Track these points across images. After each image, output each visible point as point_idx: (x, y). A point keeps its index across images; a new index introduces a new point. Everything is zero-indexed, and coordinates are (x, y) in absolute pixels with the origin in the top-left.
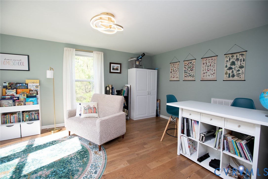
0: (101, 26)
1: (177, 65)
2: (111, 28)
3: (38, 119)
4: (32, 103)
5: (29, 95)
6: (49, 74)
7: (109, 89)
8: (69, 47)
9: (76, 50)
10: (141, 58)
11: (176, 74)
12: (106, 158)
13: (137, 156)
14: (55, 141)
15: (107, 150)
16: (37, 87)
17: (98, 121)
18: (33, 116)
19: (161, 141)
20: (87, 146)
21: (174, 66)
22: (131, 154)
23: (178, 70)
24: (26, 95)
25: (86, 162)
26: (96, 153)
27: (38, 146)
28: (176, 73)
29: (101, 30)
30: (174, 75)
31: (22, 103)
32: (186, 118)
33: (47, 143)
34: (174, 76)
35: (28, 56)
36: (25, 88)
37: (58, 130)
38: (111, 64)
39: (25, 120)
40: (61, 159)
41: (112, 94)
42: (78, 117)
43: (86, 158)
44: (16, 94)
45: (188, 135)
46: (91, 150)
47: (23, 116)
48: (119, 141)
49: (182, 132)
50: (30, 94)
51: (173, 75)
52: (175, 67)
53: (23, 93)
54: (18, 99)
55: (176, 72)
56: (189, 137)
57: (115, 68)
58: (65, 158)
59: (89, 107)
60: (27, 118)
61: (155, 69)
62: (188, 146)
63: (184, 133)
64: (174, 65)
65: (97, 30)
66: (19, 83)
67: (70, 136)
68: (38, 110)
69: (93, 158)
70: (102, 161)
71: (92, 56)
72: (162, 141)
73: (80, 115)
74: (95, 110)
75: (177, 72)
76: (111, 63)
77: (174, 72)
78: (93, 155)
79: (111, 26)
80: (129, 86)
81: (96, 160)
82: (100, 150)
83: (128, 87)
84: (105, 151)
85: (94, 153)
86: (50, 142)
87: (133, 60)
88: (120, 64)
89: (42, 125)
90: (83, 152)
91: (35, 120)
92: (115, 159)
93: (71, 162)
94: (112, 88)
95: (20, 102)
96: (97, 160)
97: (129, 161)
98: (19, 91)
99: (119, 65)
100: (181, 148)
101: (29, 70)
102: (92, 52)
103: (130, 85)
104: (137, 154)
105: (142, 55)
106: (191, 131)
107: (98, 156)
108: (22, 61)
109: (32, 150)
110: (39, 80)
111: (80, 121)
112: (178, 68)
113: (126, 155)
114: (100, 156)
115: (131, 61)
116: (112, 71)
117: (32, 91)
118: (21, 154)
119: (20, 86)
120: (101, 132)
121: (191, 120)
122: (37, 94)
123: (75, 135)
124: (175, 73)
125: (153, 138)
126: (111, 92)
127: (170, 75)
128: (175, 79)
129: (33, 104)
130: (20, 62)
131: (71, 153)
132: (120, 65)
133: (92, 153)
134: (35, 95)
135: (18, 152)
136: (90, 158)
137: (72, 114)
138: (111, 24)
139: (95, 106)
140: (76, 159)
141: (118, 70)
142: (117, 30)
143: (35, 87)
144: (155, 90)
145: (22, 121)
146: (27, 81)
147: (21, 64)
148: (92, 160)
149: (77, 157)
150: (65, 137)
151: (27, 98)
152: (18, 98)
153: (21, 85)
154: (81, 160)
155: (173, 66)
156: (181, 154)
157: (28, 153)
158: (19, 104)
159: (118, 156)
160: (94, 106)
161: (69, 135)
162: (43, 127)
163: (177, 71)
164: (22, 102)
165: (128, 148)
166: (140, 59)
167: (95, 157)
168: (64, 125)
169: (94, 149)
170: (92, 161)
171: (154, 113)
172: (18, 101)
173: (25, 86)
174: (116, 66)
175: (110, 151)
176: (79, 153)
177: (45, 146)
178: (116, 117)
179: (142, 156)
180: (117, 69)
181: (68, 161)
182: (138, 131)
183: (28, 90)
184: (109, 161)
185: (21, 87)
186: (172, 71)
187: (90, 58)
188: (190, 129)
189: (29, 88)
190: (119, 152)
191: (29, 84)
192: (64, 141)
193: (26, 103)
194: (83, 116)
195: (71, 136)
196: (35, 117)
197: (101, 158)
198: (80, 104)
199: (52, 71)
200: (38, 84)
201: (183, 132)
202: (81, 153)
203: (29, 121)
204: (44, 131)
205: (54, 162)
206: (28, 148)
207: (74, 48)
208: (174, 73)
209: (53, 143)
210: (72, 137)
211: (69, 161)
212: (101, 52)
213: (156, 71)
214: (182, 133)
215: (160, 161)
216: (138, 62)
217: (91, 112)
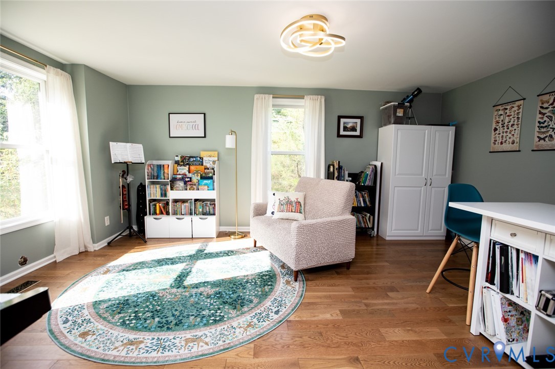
0: (303, 43)
1: (516, 108)
2: (322, 43)
3: (214, 214)
4: (206, 187)
5: (204, 175)
6: (230, 142)
7: (334, 170)
8: (261, 94)
9: (273, 97)
10: (411, 101)
11: (510, 133)
12: (302, 296)
13: (364, 307)
14: (232, 252)
15: (309, 283)
16: (214, 162)
17: (294, 225)
18: (208, 208)
19: (428, 291)
20: (277, 268)
21: (507, 111)
22: (353, 300)
23: (516, 121)
24: (199, 175)
25: (267, 293)
26: (288, 282)
27: (209, 253)
28: (511, 131)
29: (305, 51)
30: (503, 136)
31: (195, 187)
32: (502, 244)
33: (221, 253)
34: (504, 139)
35: (205, 114)
36: (199, 164)
37: (240, 236)
38: (342, 120)
39: (197, 213)
40: (232, 278)
41: (338, 180)
42: (269, 217)
43: (270, 287)
44: (189, 173)
45: (506, 287)
46: (281, 276)
47: (195, 207)
48: (338, 273)
49: (487, 277)
50: (205, 173)
51: (500, 136)
52: (509, 116)
53: (197, 172)
54: (191, 181)
55: (510, 128)
56: (508, 296)
57: (349, 126)
58: (239, 278)
59: (288, 201)
60: (201, 210)
61: (449, 125)
62: (502, 316)
63: (492, 283)
64: (507, 109)
65: (298, 53)
66: (193, 157)
67: (255, 249)
68: (214, 200)
69: (280, 289)
70: (294, 298)
71: (303, 106)
72: (430, 293)
73: (273, 213)
74: (298, 207)
75: (515, 127)
76: (340, 117)
77: (505, 128)
78: (282, 285)
79: (322, 39)
80: (378, 164)
81: (283, 294)
82: (296, 280)
83: (376, 166)
84: (304, 284)
85: (284, 282)
86: (225, 251)
87: (389, 107)
88: (361, 118)
89: (220, 224)
90: (267, 277)
91: (210, 214)
92: (319, 300)
93: (245, 286)
94: (340, 168)
95: (192, 185)
96: (286, 295)
97: (343, 312)
98: (192, 168)
99: (358, 121)
100: (481, 317)
101: (205, 137)
102: (302, 97)
103: (382, 164)
104: (366, 305)
105: (414, 93)
106: (515, 280)
107: (289, 288)
108: (197, 123)
109: (200, 257)
110: (217, 152)
111: (270, 223)
112: (518, 118)
113: (343, 300)
114: (292, 289)
115: (386, 108)
116: (342, 133)
117: (208, 169)
118: (187, 260)
119: (193, 161)
120: (299, 246)
121: (518, 251)
122: (214, 175)
123: (263, 248)
124: (506, 132)
125: (418, 283)
126: (336, 175)
127: (493, 137)
128: (507, 147)
129: (208, 190)
130: (195, 124)
131: (249, 273)
132: (360, 120)
133: (281, 282)
134: (211, 175)
135: (184, 255)
136: (275, 288)
137: (260, 211)
138: (321, 35)
139: (299, 200)
140: (253, 283)
141: (356, 130)
142: (334, 45)
143: (211, 162)
144: (447, 176)
145: (195, 213)
146: (203, 154)
147: (195, 127)
148: (278, 292)
149: (256, 282)
150: (247, 249)
151: (201, 179)
152: (191, 178)
153: (194, 159)
154: (260, 287)
155: (501, 112)
156: (480, 333)
157: (195, 259)
158: (191, 187)
159: (326, 297)
160: (297, 199)
161: (255, 246)
162: (221, 227)
163: (512, 125)
164: (195, 185)
165: (350, 289)
166: (408, 104)
167: (284, 288)
168: (249, 229)
169: (287, 276)
170: (277, 294)
171: (441, 230)
172: (190, 183)
173: (199, 161)
174: (350, 122)
175: (315, 286)
176: (261, 276)
177: (217, 255)
178: (331, 222)
179: (376, 311)
180: (354, 129)
181: (241, 284)
182: (386, 261)
183: (203, 167)
184: (306, 301)
185: (194, 163)
186: (497, 127)
187: (300, 109)
188: (510, 274)
189: (204, 164)
190: (330, 292)
191: (204, 159)
192: (244, 253)
193: (200, 187)
194: (278, 215)
195: (256, 247)
196: (209, 209)
197: (294, 292)
198: (274, 194)
199: (234, 136)
200: (216, 159)
201: (490, 279)
202: (264, 277)
203: (203, 215)
204: (221, 235)
205: (223, 280)
206: (197, 254)
207: (269, 94)
208: (503, 132)
209: (228, 253)
210: (258, 250)
211: (243, 284)
212: (320, 97)
213: (451, 130)
214: (487, 281)
215: (416, 332)
216: (403, 110)
217: (290, 211)
